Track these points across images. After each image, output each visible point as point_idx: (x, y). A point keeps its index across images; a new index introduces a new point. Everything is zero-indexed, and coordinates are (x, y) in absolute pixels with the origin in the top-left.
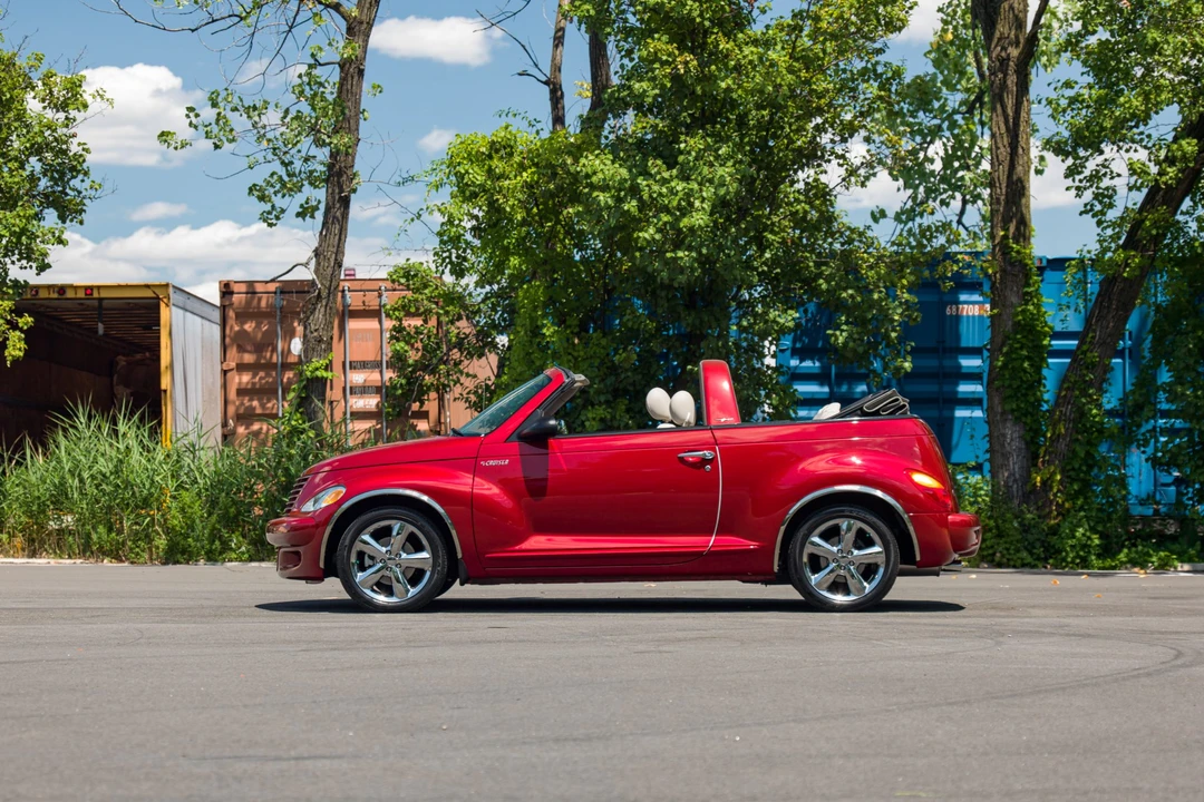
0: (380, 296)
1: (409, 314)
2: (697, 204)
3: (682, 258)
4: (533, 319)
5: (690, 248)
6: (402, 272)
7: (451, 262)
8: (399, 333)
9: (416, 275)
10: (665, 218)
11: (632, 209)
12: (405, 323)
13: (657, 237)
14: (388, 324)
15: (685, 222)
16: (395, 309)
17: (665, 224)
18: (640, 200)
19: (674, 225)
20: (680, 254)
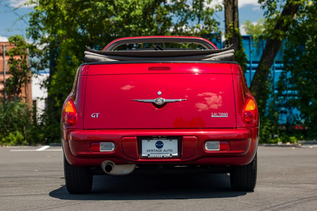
0: (3, 48)
1: (15, 55)
2: (137, 7)
3: (131, 28)
4: (67, 53)
5: (135, 24)
6: (13, 39)
7: (32, 34)
8: (11, 61)
9: (18, 40)
10: (124, 13)
11: (112, 9)
12: (14, 58)
13: (122, 19)
14: (7, 58)
15: (132, 14)
16: (10, 52)
17: (125, 14)
18: (114, 6)
19: (128, 15)
20: (131, 26)
